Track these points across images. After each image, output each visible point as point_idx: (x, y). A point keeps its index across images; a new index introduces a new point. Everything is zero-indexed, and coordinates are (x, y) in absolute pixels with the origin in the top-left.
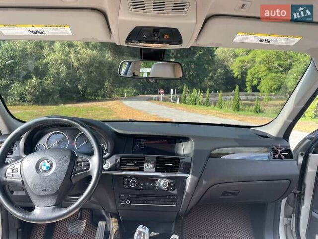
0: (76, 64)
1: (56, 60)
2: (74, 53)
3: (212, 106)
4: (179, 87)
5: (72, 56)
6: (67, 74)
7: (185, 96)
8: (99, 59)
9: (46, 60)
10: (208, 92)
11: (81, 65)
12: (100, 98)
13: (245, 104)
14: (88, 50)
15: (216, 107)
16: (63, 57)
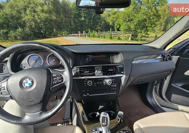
0: (39, 21)
1: (29, 19)
2: (37, 15)
3: (101, 37)
4: (86, 30)
5: (36, 17)
6: (35, 26)
7: (90, 34)
8: (50, 18)
9: (24, 19)
10: (99, 32)
11: (41, 21)
12: (52, 36)
13: (114, 37)
14: (44, 13)
15: (103, 38)
16: (32, 17)
